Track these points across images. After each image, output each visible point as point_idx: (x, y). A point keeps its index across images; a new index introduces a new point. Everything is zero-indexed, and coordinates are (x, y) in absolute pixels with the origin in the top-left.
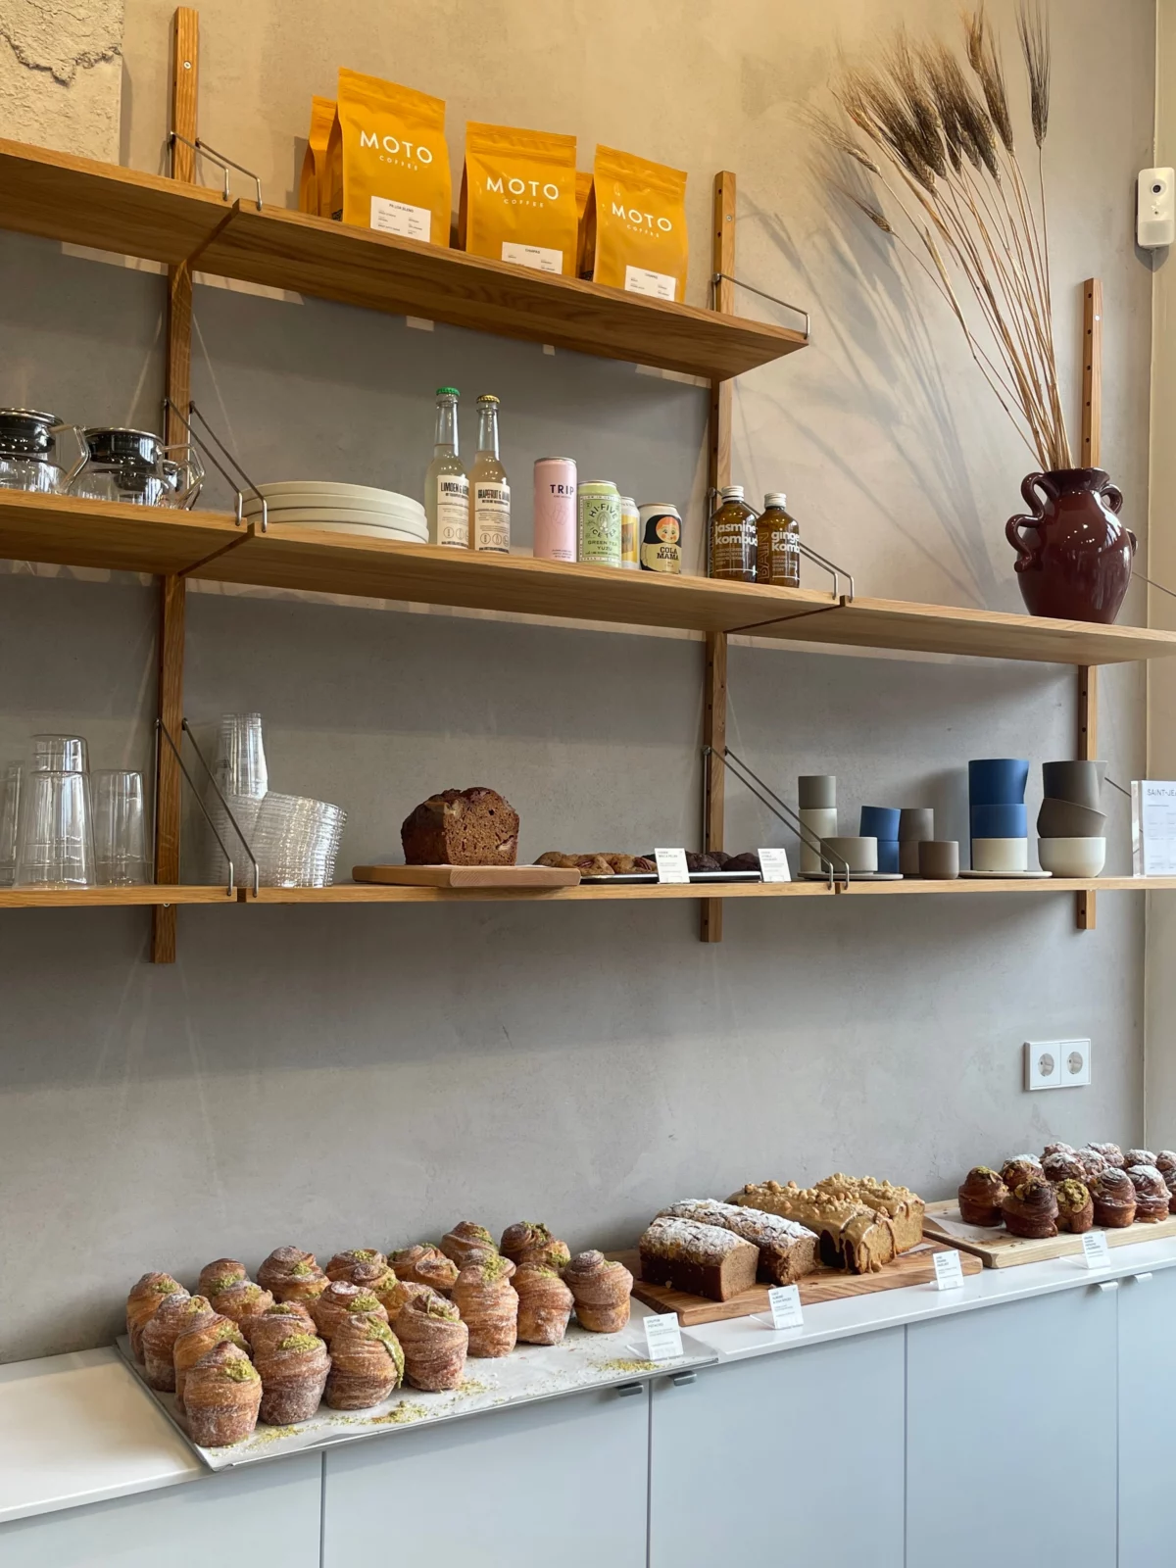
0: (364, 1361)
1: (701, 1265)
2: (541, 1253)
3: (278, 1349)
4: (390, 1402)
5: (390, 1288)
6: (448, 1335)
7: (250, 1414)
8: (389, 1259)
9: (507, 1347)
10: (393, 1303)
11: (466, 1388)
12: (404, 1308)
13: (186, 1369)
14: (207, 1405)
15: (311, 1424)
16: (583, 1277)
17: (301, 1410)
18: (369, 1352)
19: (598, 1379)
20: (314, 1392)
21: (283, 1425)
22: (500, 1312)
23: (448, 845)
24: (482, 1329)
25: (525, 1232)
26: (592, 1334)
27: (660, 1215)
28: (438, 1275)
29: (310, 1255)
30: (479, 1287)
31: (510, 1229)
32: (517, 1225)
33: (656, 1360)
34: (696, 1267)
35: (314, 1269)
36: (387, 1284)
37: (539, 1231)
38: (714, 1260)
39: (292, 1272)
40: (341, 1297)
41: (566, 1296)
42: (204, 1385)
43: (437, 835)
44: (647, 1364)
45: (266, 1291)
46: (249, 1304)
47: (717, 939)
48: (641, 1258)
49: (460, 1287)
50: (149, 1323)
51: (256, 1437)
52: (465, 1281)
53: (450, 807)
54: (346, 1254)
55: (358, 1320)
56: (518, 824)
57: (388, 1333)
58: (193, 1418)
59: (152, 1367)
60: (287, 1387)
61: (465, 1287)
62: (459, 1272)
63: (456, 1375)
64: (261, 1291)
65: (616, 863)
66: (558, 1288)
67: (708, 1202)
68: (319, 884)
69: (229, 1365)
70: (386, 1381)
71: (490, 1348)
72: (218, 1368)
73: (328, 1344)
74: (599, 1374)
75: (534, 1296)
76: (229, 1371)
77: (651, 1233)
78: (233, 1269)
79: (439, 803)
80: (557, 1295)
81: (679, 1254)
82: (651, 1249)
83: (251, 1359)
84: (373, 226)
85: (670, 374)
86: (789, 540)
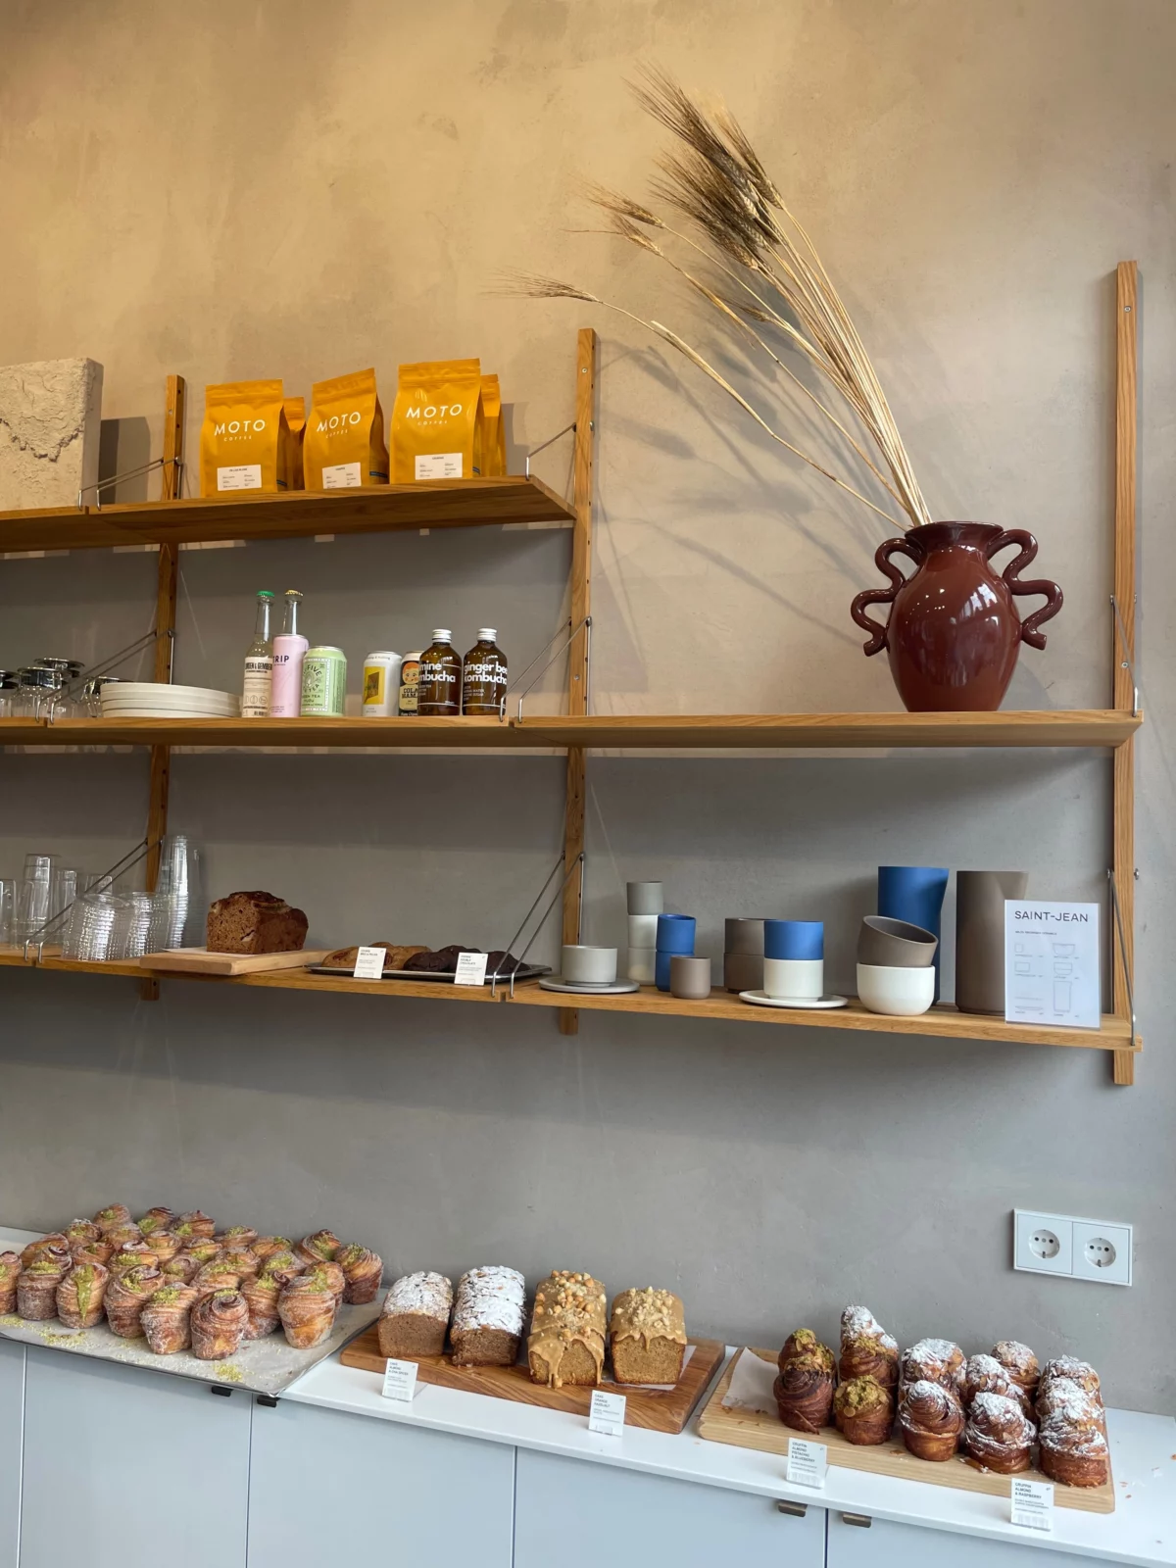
84: (220, 489)
85: (533, 526)
86: (482, 672)
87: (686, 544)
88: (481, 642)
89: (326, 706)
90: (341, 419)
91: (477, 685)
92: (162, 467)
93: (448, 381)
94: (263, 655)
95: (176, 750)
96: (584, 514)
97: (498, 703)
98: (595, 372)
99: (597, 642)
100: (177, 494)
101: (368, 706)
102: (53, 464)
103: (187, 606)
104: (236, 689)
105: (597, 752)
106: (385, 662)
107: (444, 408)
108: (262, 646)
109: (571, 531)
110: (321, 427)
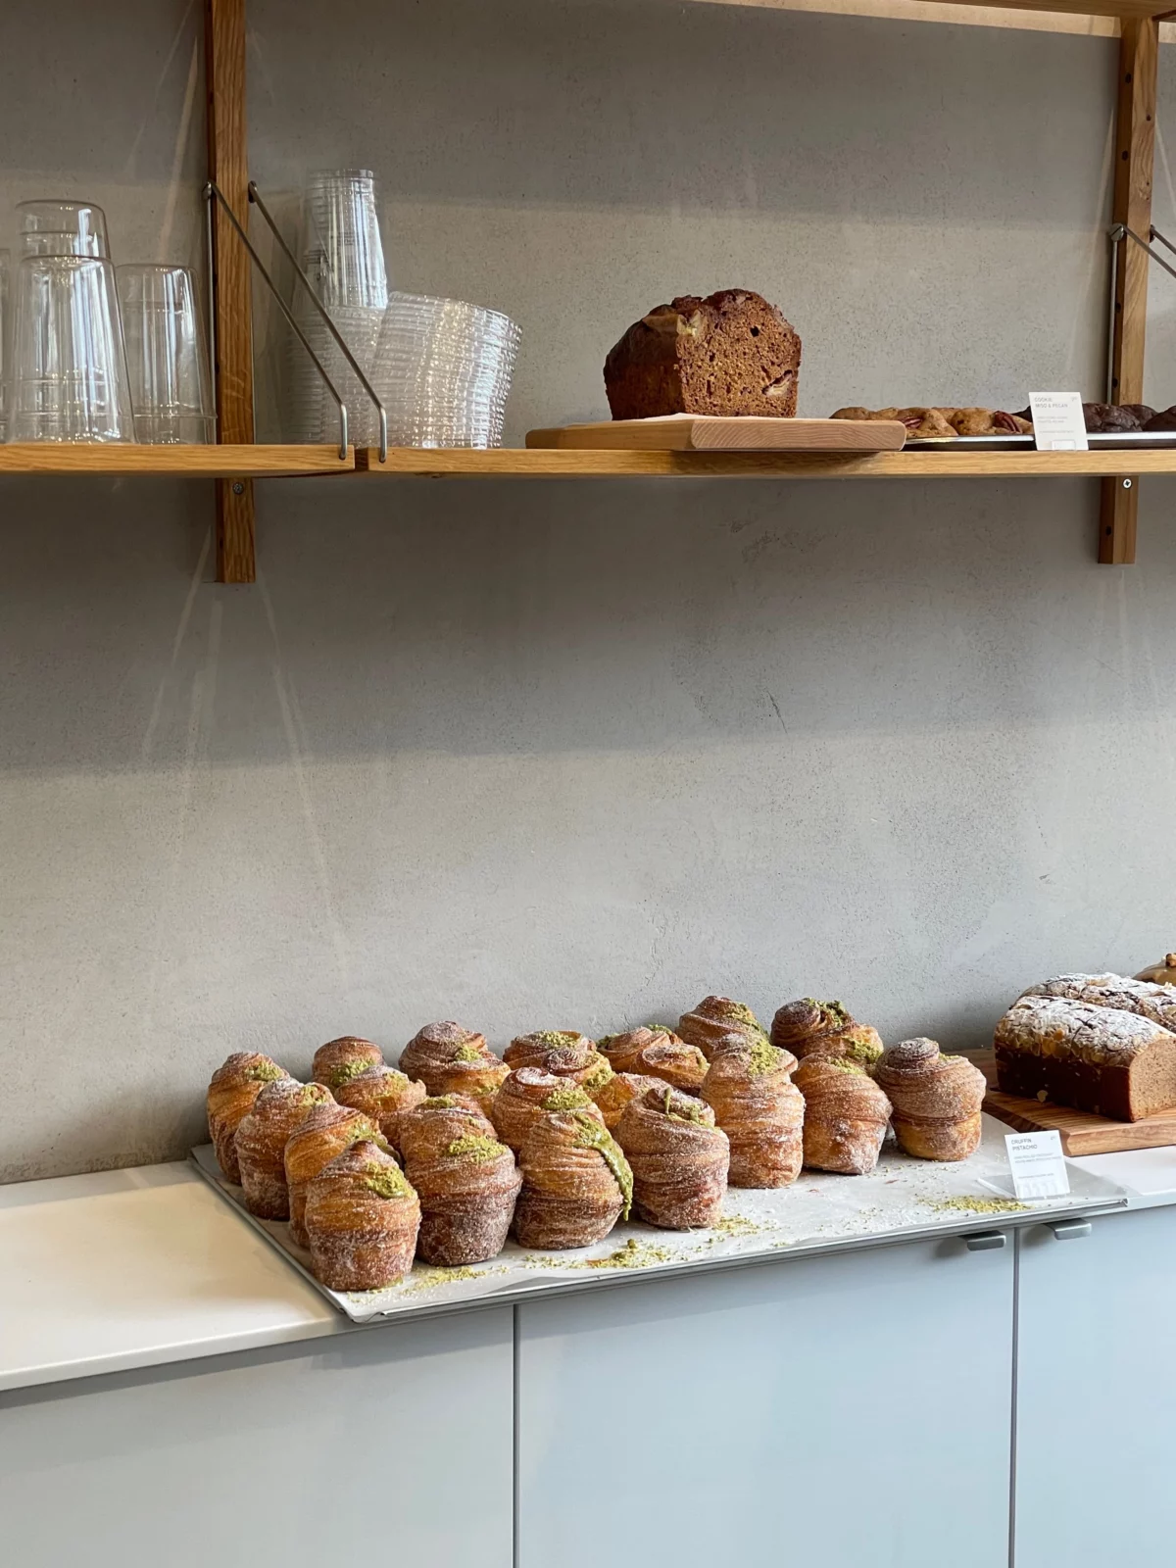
0: (572, 1177)
1: (1097, 1065)
2: (837, 1042)
3: (441, 1156)
4: (613, 1240)
5: (604, 1083)
6: (699, 1146)
7: (404, 1246)
8: (599, 1047)
9: (787, 1173)
10: (611, 1103)
11: (729, 1227)
12: (630, 1106)
13: (303, 1182)
14: (340, 1230)
15: (495, 1265)
16: (906, 1077)
17: (480, 1244)
18: (581, 1165)
19: (933, 1220)
20: (498, 1221)
21: (453, 1266)
22: (776, 1121)
23: (684, 386)
24: (750, 1145)
25: (810, 1012)
26: (920, 1163)
27: (1027, 994)
28: (679, 1067)
29: (478, 1035)
30: (744, 1083)
31: (785, 1008)
32: (798, 1003)
33: (1025, 1200)
34: (1087, 1069)
35: (485, 1055)
36: (600, 1078)
37: (833, 1012)
38: (1119, 1058)
39: (453, 1057)
40: (531, 1089)
41: (879, 1102)
42: (336, 1201)
43: (666, 371)
44: (1010, 1204)
45: (415, 1081)
46: (391, 1098)
47: (1127, 559)
48: (997, 1056)
49: (714, 1083)
50: (245, 1120)
51: (413, 1281)
52: (722, 1074)
53: (687, 322)
54: (533, 1037)
55: (560, 1119)
56: (799, 351)
57: (608, 1140)
58: (320, 1248)
59: (253, 1183)
60: (458, 1210)
61: (723, 1083)
62: (709, 1065)
63: (712, 1207)
64: (408, 1082)
65: (962, 422)
66: (868, 1090)
67: (1104, 976)
68: (481, 443)
69: (370, 1174)
70: (606, 1208)
71: (762, 1173)
72: (355, 1178)
73: (516, 1152)
74: (937, 1215)
75: (830, 1100)
76: (371, 1183)
77: (1013, 1017)
78: (363, 1052)
79: (668, 316)
80: (866, 1099)
81: (1060, 1049)
82: (1013, 1041)
83: (402, 1168)
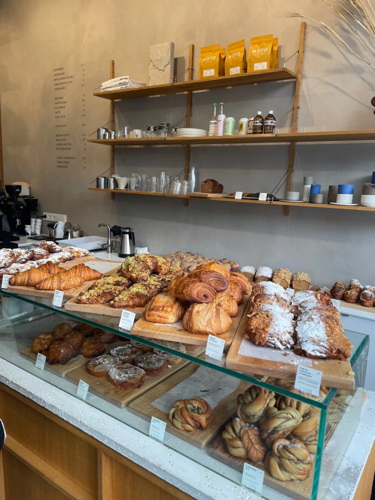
84: (204, 76)
85: (285, 81)
86: (269, 122)
87: (328, 84)
88: (269, 114)
89: (230, 133)
90: (235, 54)
91: (267, 126)
92: (188, 71)
93: (264, 41)
94: (214, 120)
95: (192, 146)
96: (299, 76)
97: (273, 130)
98: (305, 34)
99: (301, 113)
100: (192, 78)
101: (240, 132)
102: (163, 72)
103: (194, 107)
104: (207, 129)
105: (298, 143)
106: (244, 121)
107: (262, 49)
108: (214, 118)
109: (296, 82)
110: (230, 57)
